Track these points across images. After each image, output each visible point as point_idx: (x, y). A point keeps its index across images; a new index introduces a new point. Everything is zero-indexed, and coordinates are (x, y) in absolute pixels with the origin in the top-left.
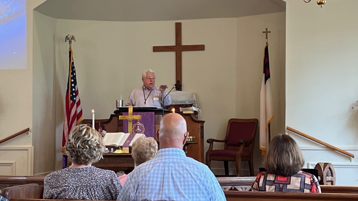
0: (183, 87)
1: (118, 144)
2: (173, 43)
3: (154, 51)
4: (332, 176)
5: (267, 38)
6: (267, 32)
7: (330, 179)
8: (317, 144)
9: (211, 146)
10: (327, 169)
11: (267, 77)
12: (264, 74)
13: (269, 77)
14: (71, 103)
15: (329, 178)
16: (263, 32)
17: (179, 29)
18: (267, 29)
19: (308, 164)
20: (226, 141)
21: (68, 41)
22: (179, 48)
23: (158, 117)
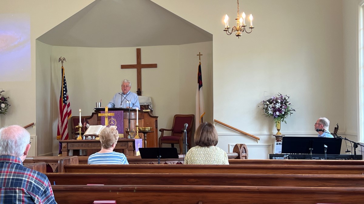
0: (143, 93)
3: (121, 68)
4: (246, 153)
5: (200, 59)
6: (200, 55)
7: (244, 155)
8: (235, 131)
9: (162, 134)
10: (242, 149)
11: (200, 85)
12: (198, 84)
13: (202, 86)
14: (63, 105)
16: (197, 55)
17: (139, 53)
18: (200, 53)
19: (229, 145)
20: (172, 130)
21: (61, 61)
22: (139, 66)
23: (126, 114)
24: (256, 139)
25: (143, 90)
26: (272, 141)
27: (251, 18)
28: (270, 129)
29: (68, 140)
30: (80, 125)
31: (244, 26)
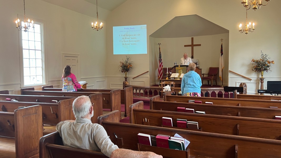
0: (194, 58)
1: (176, 77)
2: (191, 44)
3: (185, 46)
4: (246, 87)
5: (222, 42)
6: (222, 40)
9: (203, 76)
10: (244, 85)
11: (222, 54)
13: (223, 54)
15: (245, 88)
17: (193, 40)
19: (236, 82)
20: (208, 74)
21: (159, 45)
22: (192, 46)
23: (188, 68)
24: (250, 80)
25: (194, 56)
26: (259, 80)
27: (254, 24)
28: (258, 75)
29: (163, 80)
30: (167, 73)
31: (250, 29)
